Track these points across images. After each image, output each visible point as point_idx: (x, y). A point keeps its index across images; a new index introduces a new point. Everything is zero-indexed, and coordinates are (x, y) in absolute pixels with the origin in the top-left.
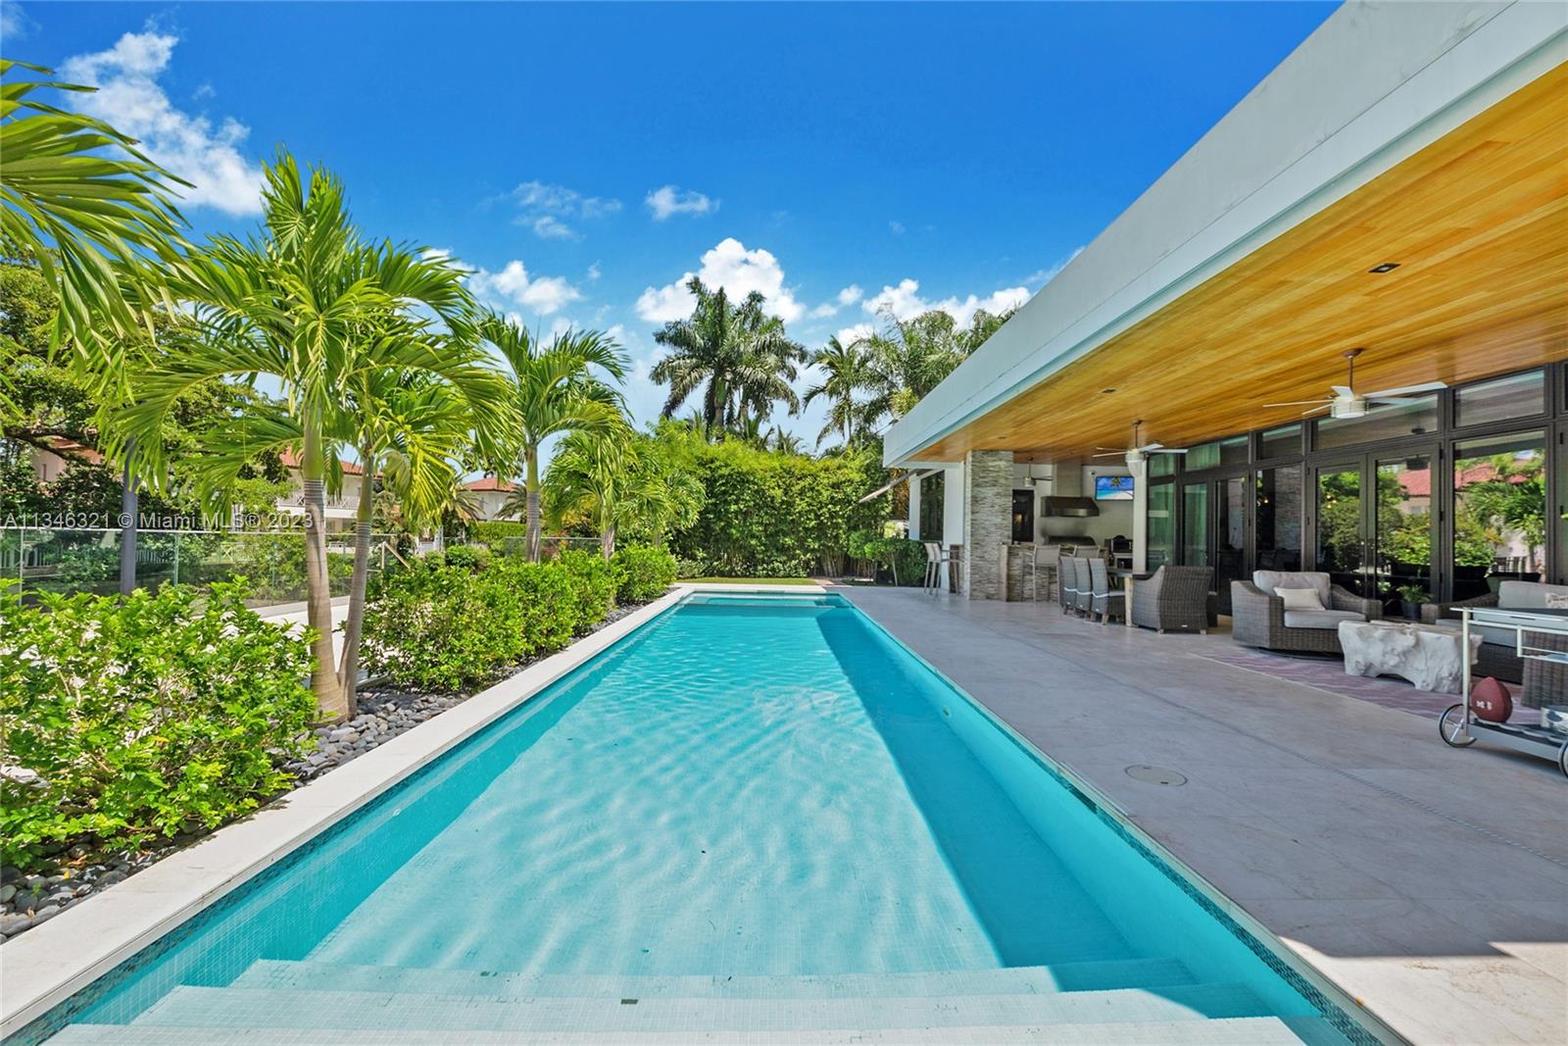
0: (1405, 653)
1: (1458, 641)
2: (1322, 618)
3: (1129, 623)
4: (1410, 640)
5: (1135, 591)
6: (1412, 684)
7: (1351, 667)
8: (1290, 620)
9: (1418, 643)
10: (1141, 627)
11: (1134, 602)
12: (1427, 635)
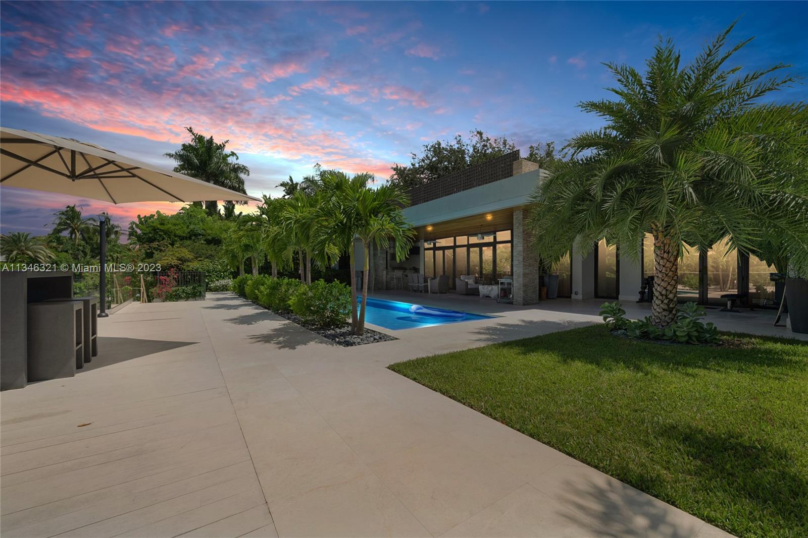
0: (490, 291)
1: (498, 288)
2: (475, 286)
3: (429, 292)
4: (491, 288)
5: (431, 283)
6: (491, 297)
7: (481, 296)
8: (469, 287)
9: (492, 289)
10: (433, 293)
11: (431, 285)
12: (493, 287)
